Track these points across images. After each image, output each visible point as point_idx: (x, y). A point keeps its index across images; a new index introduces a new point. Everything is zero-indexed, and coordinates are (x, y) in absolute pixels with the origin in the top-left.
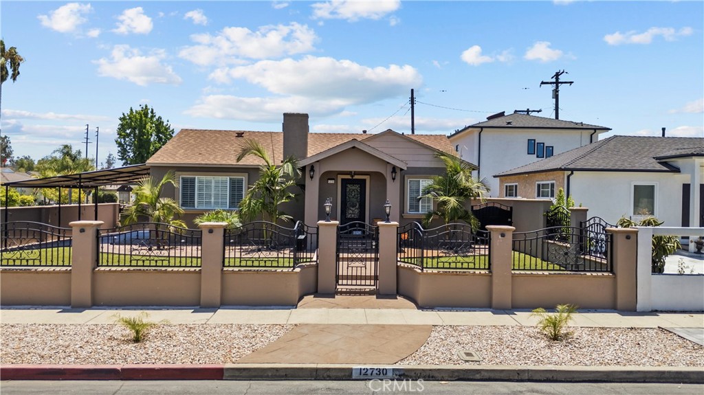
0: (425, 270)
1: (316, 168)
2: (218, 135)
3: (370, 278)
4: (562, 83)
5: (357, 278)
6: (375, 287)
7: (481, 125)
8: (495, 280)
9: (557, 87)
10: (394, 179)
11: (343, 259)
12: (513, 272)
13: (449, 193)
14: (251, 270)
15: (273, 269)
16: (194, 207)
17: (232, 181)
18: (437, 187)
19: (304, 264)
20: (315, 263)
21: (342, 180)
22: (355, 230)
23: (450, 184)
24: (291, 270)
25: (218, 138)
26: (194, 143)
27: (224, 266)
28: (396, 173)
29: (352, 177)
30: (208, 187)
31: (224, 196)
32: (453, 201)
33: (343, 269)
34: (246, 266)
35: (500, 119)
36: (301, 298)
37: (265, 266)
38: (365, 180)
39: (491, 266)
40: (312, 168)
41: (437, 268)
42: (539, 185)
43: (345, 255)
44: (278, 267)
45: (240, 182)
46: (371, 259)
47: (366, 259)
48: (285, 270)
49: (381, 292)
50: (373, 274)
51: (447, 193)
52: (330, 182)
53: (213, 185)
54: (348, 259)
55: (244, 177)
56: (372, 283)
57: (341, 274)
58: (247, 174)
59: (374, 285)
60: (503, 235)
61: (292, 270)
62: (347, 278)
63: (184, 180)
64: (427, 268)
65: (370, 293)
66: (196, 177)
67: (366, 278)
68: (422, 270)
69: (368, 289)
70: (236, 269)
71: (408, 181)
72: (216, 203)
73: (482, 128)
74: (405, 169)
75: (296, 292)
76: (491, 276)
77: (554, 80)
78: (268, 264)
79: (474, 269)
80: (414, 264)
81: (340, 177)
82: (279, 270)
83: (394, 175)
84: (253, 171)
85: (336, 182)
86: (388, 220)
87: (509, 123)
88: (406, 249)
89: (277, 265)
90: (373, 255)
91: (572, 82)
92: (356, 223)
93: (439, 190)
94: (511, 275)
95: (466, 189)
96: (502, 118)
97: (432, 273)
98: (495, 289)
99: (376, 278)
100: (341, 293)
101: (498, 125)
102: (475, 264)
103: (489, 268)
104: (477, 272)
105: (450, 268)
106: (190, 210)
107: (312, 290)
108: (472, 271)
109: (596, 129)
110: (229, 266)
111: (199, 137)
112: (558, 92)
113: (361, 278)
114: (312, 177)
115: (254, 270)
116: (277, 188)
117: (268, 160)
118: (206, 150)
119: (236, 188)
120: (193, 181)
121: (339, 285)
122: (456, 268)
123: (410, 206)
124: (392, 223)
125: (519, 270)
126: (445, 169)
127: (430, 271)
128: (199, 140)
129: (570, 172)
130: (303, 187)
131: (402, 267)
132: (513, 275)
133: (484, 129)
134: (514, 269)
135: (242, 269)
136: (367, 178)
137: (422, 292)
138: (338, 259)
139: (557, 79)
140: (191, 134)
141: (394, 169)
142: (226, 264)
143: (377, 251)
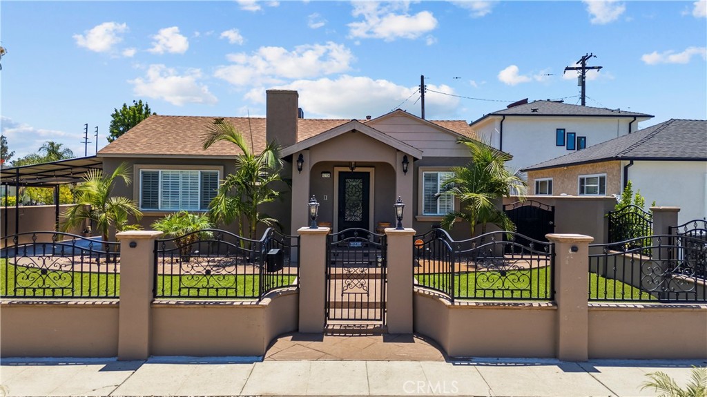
0: (457, 302)
1: (306, 157)
2: (192, 122)
3: (374, 305)
4: (589, 68)
5: (355, 305)
6: (381, 323)
7: (502, 113)
8: (564, 317)
9: (584, 73)
10: (405, 171)
11: (336, 277)
12: (590, 304)
13: (476, 188)
14: (194, 303)
15: (229, 301)
16: (158, 208)
17: (204, 176)
18: (461, 181)
19: (278, 290)
20: (294, 289)
21: (340, 173)
22: (353, 240)
23: (478, 177)
24: (255, 301)
25: (191, 124)
26: (162, 130)
27: (155, 296)
28: (407, 163)
29: (352, 169)
30: (175, 184)
31: (194, 195)
32: (482, 199)
33: (337, 290)
34: (188, 297)
35: (523, 106)
36: (272, 342)
37: (217, 297)
38: (368, 174)
39: (556, 295)
40: (301, 159)
41: (475, 298)
42: (582, 180)
43: (339, 271)
44: (236, 297)
45: (215, 177)
46: (375, 276)
47: (369, 276)
48: (247, 302)
49: (391, 331)
50: (378, 300)
51: (473, 189)
52: (325, 176)
53: (181, 180)
54: (342, 277)
55: (218, 171)
56: (378, 317)
57: (332, 300)
58: (222, 167)
59: (380, 320)
60: (575, 249)
61: (257, 303)
62: (342, 305)
63: (145, 175)
64: (459, 298)
65: (375, 332)
66: (160, 171)
67: (368, 305)
68: (452, 301)
69: (371, 325)
70: (173, 301)
71: (423, 174)
72: (185, 204)
73: (504, 116)
74: (421, 158)
75: (264, 335)
76: (556, 310)
77: (580, 65)
78: (222, 293)
79: (530, 299)
80: (439, 290)
81: (337, 170)
82: (237, 302)
83: (405, 166)
84: (228, 164)
85: (332, 177)
86: (400, 227)
87: (535, 110)
88: (421, 262)
89: (234, 295)
90: (379, 271)
91: (600, 67)
92: (354, 231)
93: (462, 185)
94: (587, 309)
95: (499, 184)
96: (526, 105)
97: (468, 307)
98: (564, 330)
99: (383, 305)
100: (333, 332)
101: (523, 113)
102: (531, 292)
103: (552, 299)
104: (536, 304)
105: (494, 298)
106: (150, 211)
107: (291, 328)
108: (527, 303)
109: (636, 117)
110: (163, 297)
111: (169, 124)
112: (584, 78)
113: (362, 305)
114: (300, 170)
115: (200, 303)
116: (257, 184)
117: (245, 148)
118: (174, 138)
119: (209, 184)
120: (156, 176)
121: (329, 319)
122: (503, 298)
123: (425, 206)
124: (407, 230)
125: (597, 300)
126: (471, 158)
127: (464, 303)
128: (169, 127)
129: (629, 162)
130: (289, 181)
131: (421, 294)
132: (591, 309)
133: (506, 117)
134: (590, 300)
135: (183, 301)
136: (371, 170)
137: (453, 336)
138: (328, 277)
139: (583, 64)
140: (161, 121)
141: (406, 159)
142: (159, 293)
143: (384, 264)
